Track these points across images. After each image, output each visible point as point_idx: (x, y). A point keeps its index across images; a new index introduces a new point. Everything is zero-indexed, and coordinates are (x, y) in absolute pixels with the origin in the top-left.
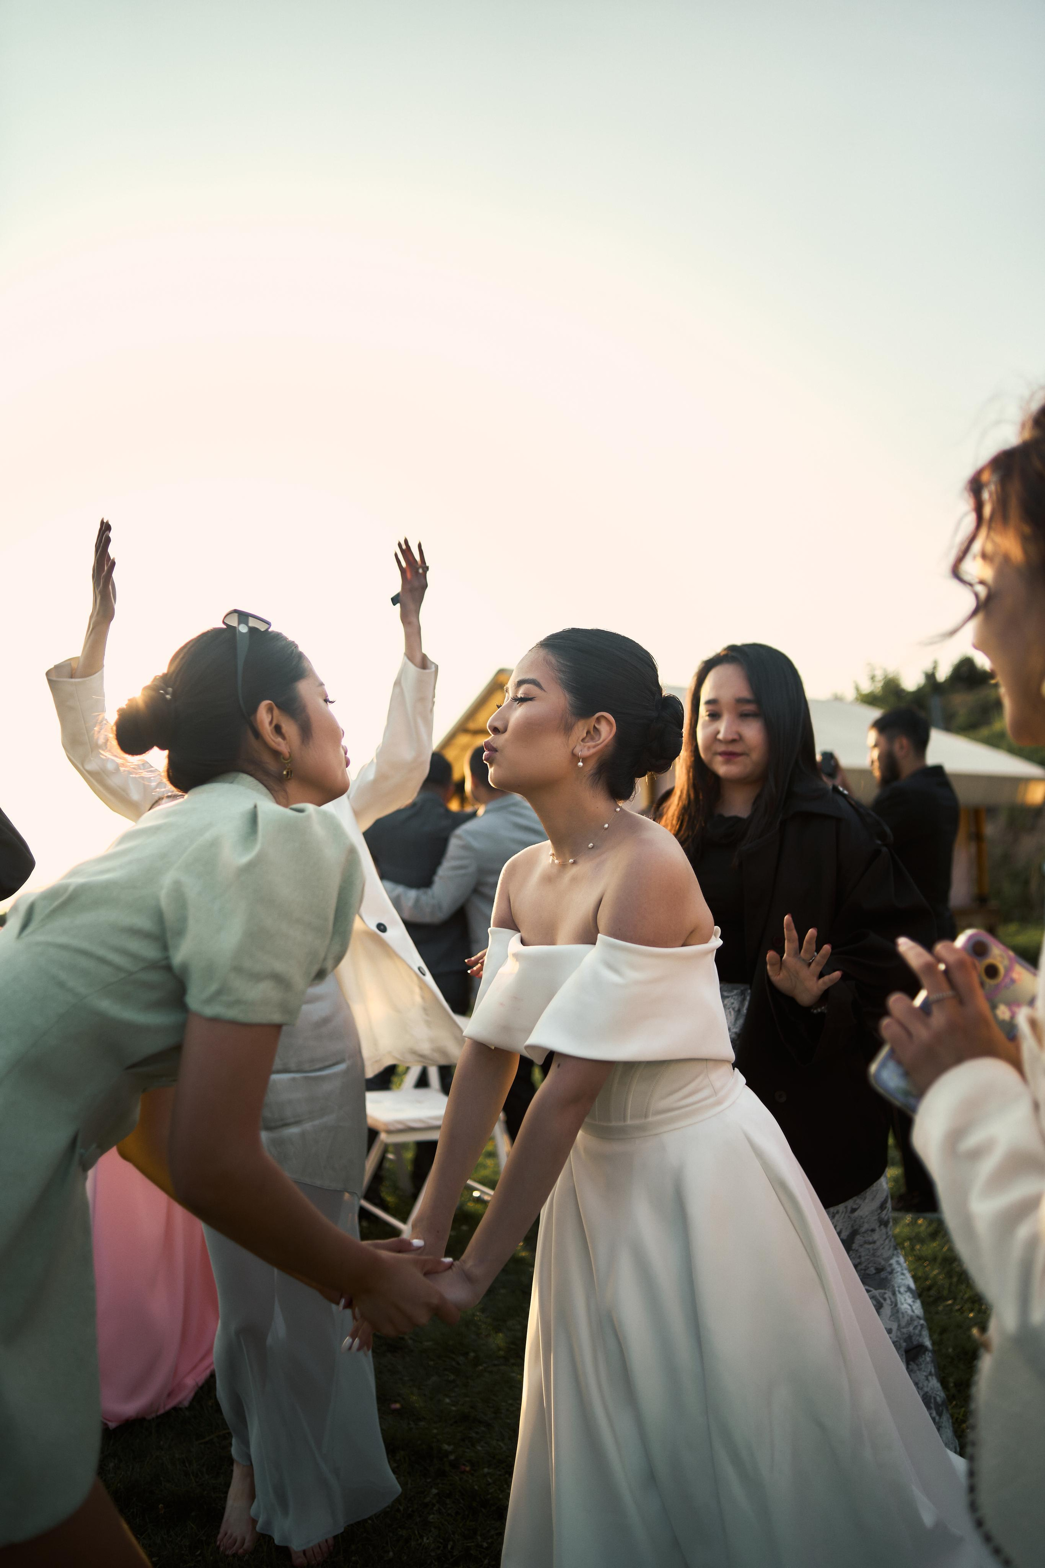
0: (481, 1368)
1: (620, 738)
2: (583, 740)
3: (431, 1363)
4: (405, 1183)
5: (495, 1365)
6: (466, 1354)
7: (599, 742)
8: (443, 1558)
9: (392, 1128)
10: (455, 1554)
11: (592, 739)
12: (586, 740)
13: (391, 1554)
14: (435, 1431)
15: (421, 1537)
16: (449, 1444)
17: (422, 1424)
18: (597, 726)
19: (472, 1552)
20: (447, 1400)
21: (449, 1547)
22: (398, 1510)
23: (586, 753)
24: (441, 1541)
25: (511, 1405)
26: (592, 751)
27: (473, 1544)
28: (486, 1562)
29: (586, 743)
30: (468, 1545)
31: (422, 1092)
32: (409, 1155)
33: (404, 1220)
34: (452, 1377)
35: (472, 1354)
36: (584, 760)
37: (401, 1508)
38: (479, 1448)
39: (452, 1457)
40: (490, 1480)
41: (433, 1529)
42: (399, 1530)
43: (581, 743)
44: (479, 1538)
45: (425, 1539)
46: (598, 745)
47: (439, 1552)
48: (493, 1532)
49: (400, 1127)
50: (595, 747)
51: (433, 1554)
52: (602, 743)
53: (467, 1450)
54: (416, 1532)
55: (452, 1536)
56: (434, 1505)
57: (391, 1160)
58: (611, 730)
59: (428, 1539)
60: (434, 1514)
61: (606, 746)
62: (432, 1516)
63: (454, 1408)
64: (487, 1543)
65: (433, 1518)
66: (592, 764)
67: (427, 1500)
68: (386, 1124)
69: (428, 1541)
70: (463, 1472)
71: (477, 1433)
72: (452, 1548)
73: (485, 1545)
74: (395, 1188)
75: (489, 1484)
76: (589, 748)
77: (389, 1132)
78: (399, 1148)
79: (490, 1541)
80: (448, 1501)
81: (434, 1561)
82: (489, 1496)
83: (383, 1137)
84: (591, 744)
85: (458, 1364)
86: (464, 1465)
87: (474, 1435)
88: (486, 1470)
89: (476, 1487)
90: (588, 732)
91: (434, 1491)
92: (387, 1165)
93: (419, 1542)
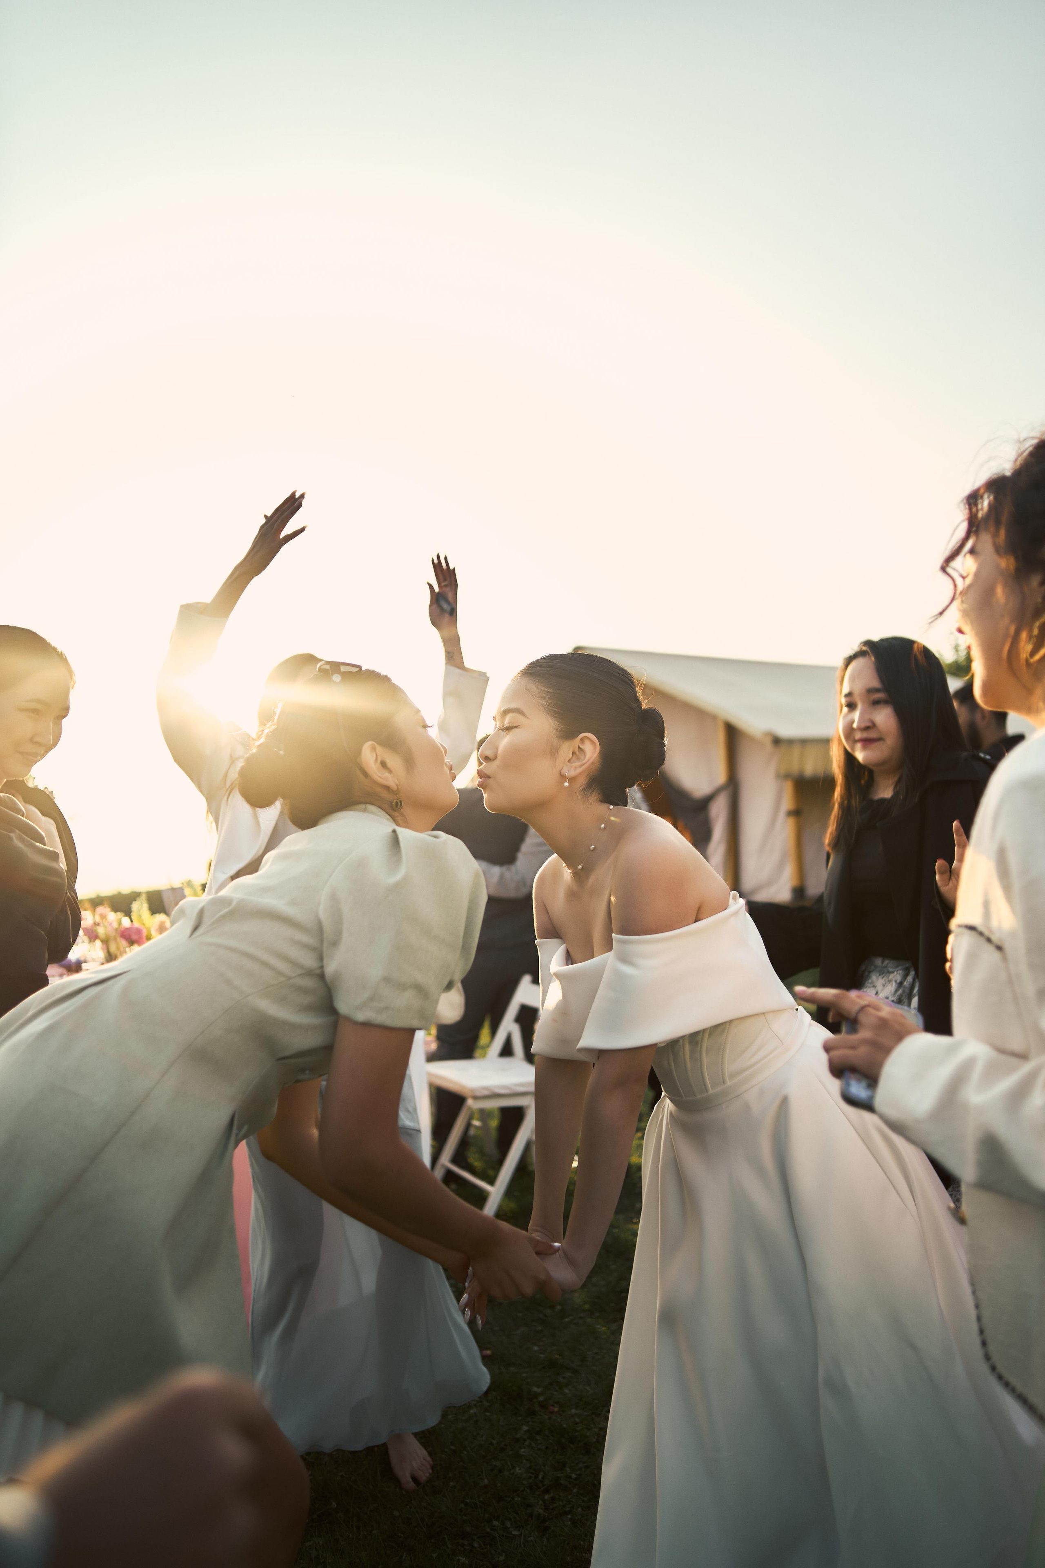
0: (567, 1320)
1: (606, 756)
2: (569, 761)
3: (520, 1315)
4: (491, 1148)
5: (581, 1318)
6: (552, 1307)
7: (584, 762)
8: (534, 1486)
9: (478, 1094)
10: (545, 1483)
11: (578, 759)
12: (572, 761)
13: (486, 1481)
14: (524, 1375)
15: (514, 1468)
16: (538, 1386)
17: (512, 1369)
18: (581, 746)
19: (562, 1482)
20: (536, 1348)
21: (540, 1477)
22: (492, 1444)
23: (573, 773)
24: (533, 1471)
25: (597, 1353)
26: (579, 770)
27: (562, 1475)
28: (575, 1490)
29: (572, 763)
30: (558, 1475)
31: (506, 1061)
32: (494, 1123)
33: (492, 1181)
34: (540, 1328)
35: (559, 1307)
36: (572, 780)
37: (494, 1442)
38: (566, 1391)
39: (541, 1398)
40: (577, 1420)
41: (525, 1461)
42: (493, 1460)
43: (568, 764)
44: (568, 1469)
45: (517, 1469)
46: (584, 764)
47: (531, 1481)
48: (581, 1465)
49: (486, 1093)
50: (581, 766)
51: (525, 1482)
52: (587, 762)
53: (555, 1393)
54: (509, 1463)
55: (543, 1467)
56: (525, 1440)
57: (476, 1127)
58: (594, 751)
59: (520, 1469)
60: (525, 1448)
61: (593, 763)
62: (523, 1450)
63: (542, 1356)
64: (576, 1474)
65: (524, 1452)
66: (582, 782)
67: (518, 1436)
68: (472, 1090)
69: (520, 1471)
70: (552, 1412)
71: (564, 1378)
72: (543, 1478)
73: (574, 1476)
74: (482, 1153)
75: (577, 1423)
76: (575, 768)
77: (476, 1098)
78: (484, 1114)
79: (578, 1472)
80: (538, 1437)
81: (526, 1489)
82: (577, 1434)
83: (470, 1102)
84: (577, 764)
85: (545, 1316)
86: (553, 1406)
87: (561, 1379)
88: (573, 1411)
89: (565, 1426)
90: (573, 753)
91: (525, 1428)
92: (472, 1132)
93: (512, 1471)
